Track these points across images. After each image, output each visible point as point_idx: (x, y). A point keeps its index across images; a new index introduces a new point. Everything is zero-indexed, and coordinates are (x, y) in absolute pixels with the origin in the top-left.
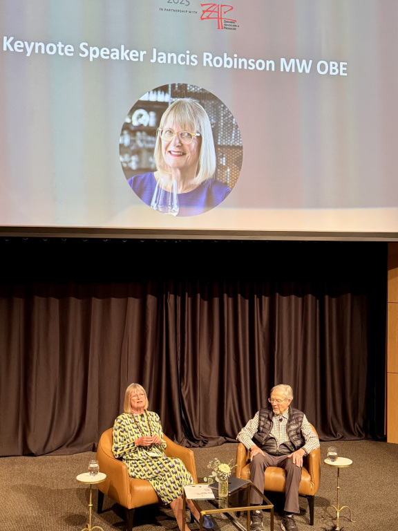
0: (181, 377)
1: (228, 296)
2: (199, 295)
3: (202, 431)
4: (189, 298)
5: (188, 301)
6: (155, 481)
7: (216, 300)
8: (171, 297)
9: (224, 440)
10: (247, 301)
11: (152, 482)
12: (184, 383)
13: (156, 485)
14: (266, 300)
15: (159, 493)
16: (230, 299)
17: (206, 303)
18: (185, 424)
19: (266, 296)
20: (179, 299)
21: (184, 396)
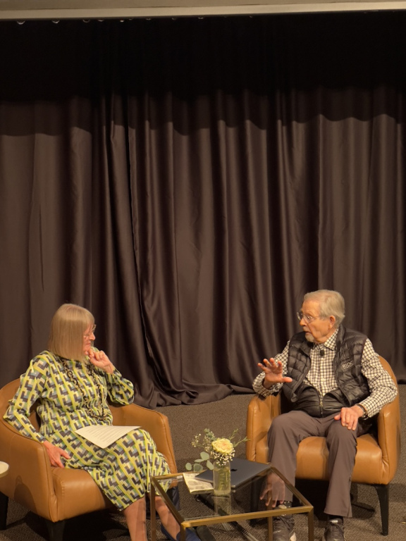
0: (142, 281)
1: (228, 125)
2: (170, 125)
3: (185, 374)
4: (153, 132)
5: (151, 136)
6: (99, 471)
7: (205, 134)
8: (118, 131)
9: (228, 390)
10: (264, 133)
11: (94, 473)
12: (148, 291)
13: (101, 478)
14: (299, 129)
15: (106, 491)
16: (232, 131)
17: (185, 139)
18: (155, 364)
19: (298, 121)
20: (133, 133)
21: (150, 314)
